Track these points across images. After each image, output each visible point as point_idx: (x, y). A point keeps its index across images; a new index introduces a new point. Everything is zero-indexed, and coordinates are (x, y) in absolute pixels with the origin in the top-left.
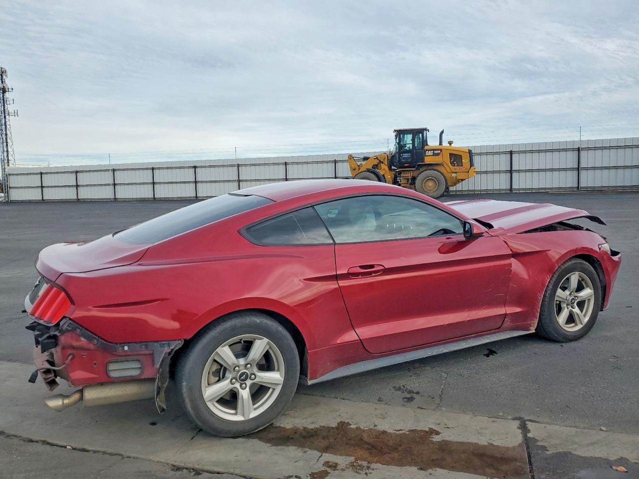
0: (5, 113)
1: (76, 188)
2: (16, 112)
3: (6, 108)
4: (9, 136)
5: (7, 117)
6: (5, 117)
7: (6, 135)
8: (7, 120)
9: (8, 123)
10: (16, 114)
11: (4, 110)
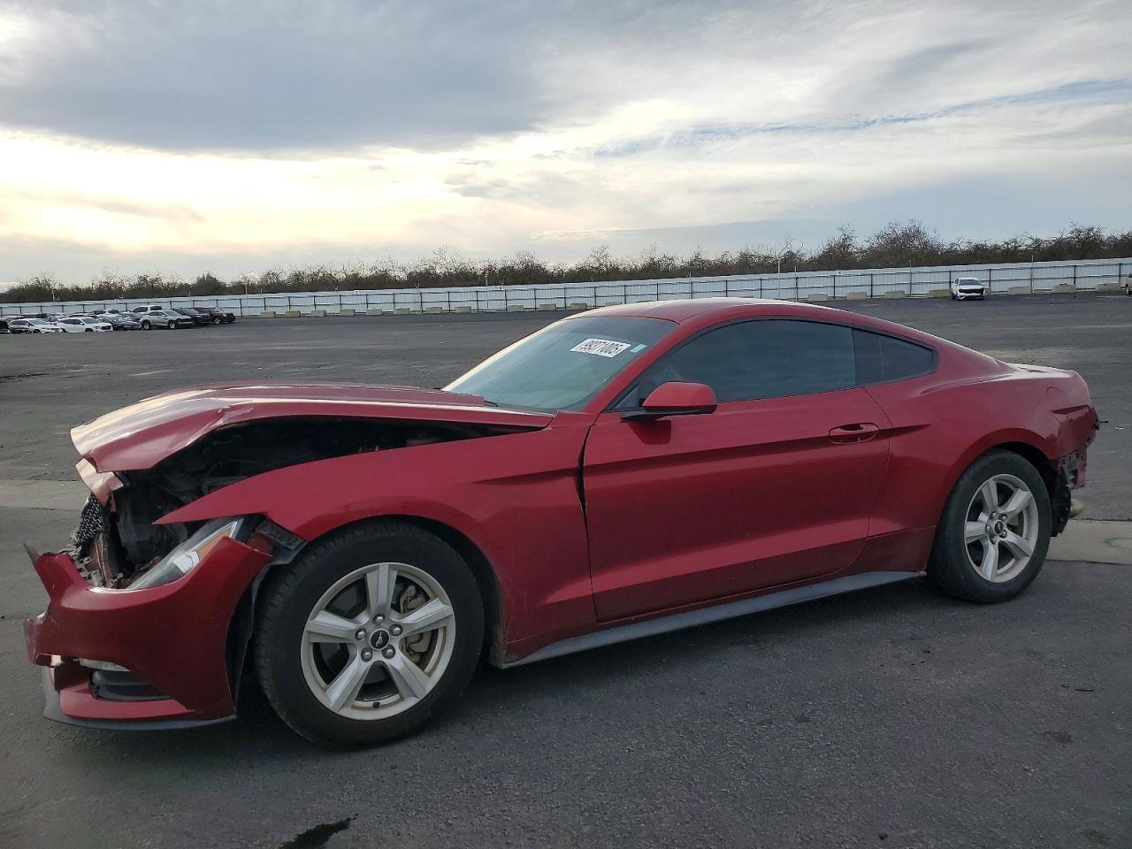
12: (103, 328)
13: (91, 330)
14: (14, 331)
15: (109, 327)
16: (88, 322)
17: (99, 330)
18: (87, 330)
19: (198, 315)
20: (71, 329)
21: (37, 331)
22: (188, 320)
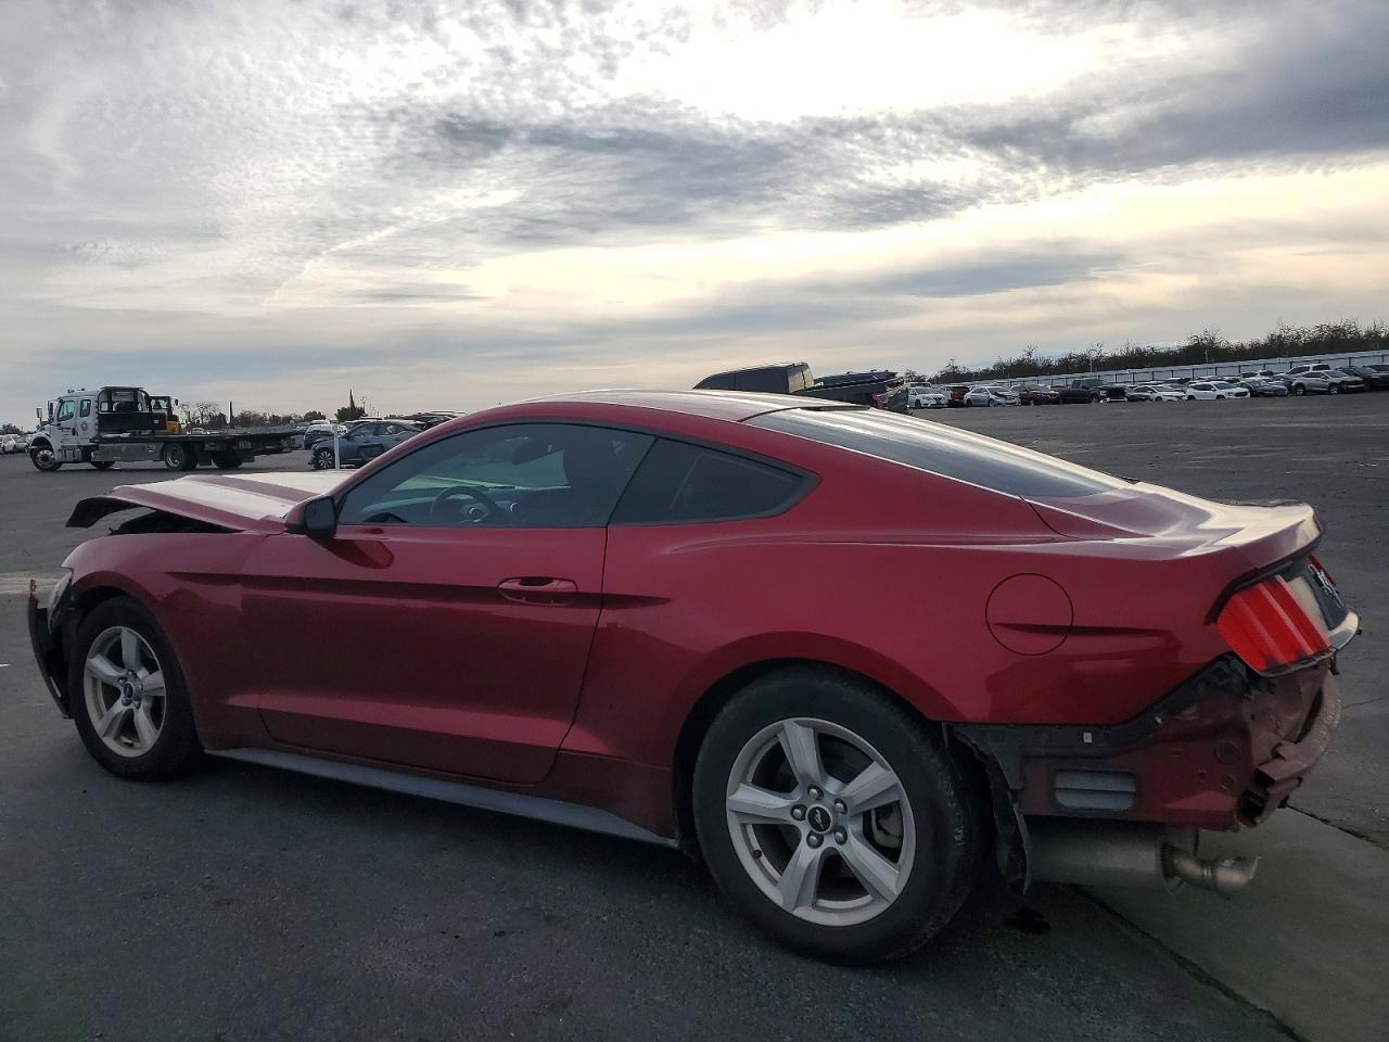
12: (1238, 394)
13: (1223, 397)
14: (1132, 399)
15: (1245, 393)
16: (1220, 387)
17: (1233, 397)
18: (1219, 397)
19: (1376, 375)
20: (1199, 395)
21: (1159, 398)
22: (1356, 383)
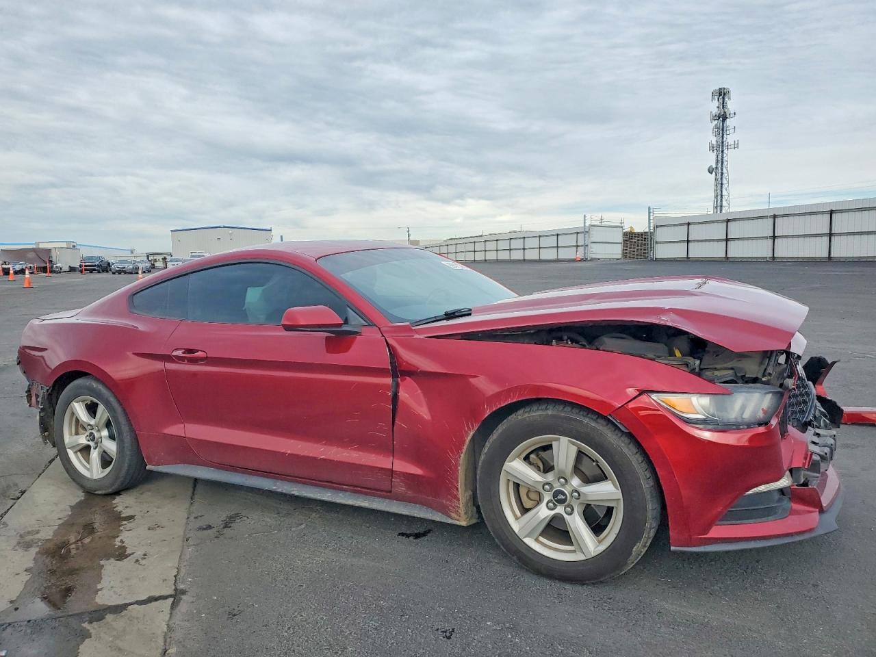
0: (722, 146)
1: (725, 242)
2: (736, 142)
3: (725, 139)
4: (725, 175)
5: (725, 151)
6: (722, 151)
7: (722, 174)
8: (725, 155)
9: (725, 159)
10: (736, 146)
11: (723, 142)
